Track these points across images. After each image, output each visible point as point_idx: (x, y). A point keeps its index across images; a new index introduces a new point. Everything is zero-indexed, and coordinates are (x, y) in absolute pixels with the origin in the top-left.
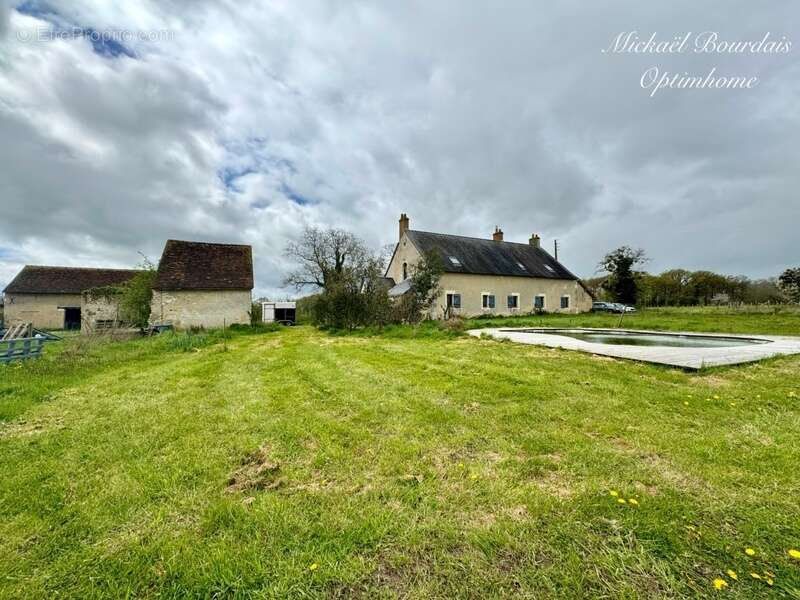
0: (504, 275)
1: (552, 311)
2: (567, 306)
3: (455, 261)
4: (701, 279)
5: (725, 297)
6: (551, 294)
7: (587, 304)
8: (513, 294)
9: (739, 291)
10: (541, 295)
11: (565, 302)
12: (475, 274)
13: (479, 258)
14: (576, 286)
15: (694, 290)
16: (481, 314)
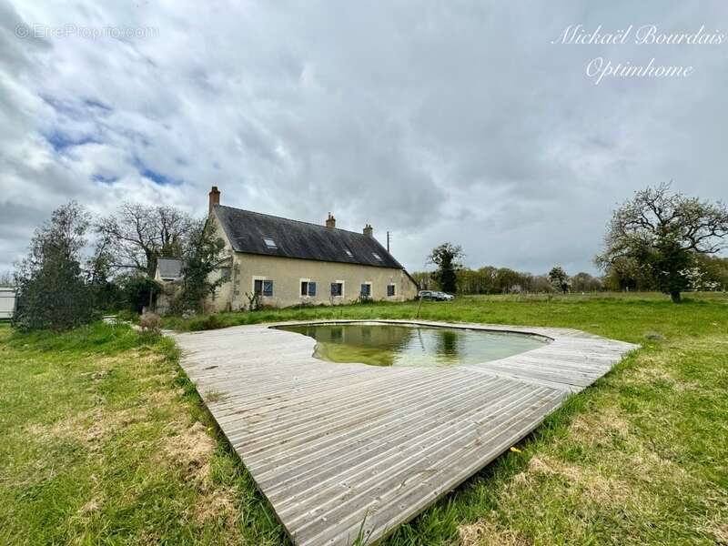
0: (328, 261)
1: (378, 299)
2: (393, 294)
3: (270, 243)
4: (503, 275)
5: (518, 288)
6: (378, 282)
7: (412, 292)
8: (338, 282)
9: (526, 283)
10: (367, 283)
11: (391, 290)
12: (294, 258)
13: (302, 242)
14: (402, 275)
15: (499, 281)
16: (299, 303)
